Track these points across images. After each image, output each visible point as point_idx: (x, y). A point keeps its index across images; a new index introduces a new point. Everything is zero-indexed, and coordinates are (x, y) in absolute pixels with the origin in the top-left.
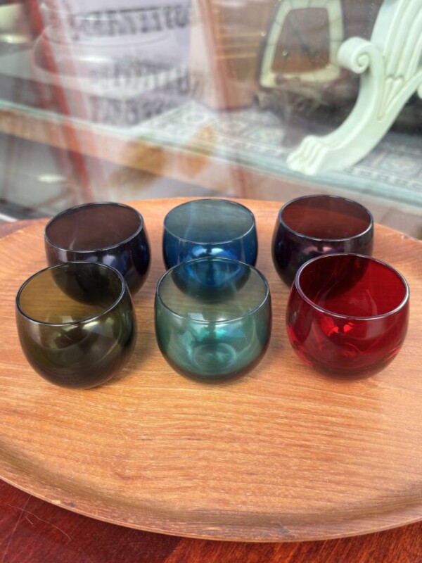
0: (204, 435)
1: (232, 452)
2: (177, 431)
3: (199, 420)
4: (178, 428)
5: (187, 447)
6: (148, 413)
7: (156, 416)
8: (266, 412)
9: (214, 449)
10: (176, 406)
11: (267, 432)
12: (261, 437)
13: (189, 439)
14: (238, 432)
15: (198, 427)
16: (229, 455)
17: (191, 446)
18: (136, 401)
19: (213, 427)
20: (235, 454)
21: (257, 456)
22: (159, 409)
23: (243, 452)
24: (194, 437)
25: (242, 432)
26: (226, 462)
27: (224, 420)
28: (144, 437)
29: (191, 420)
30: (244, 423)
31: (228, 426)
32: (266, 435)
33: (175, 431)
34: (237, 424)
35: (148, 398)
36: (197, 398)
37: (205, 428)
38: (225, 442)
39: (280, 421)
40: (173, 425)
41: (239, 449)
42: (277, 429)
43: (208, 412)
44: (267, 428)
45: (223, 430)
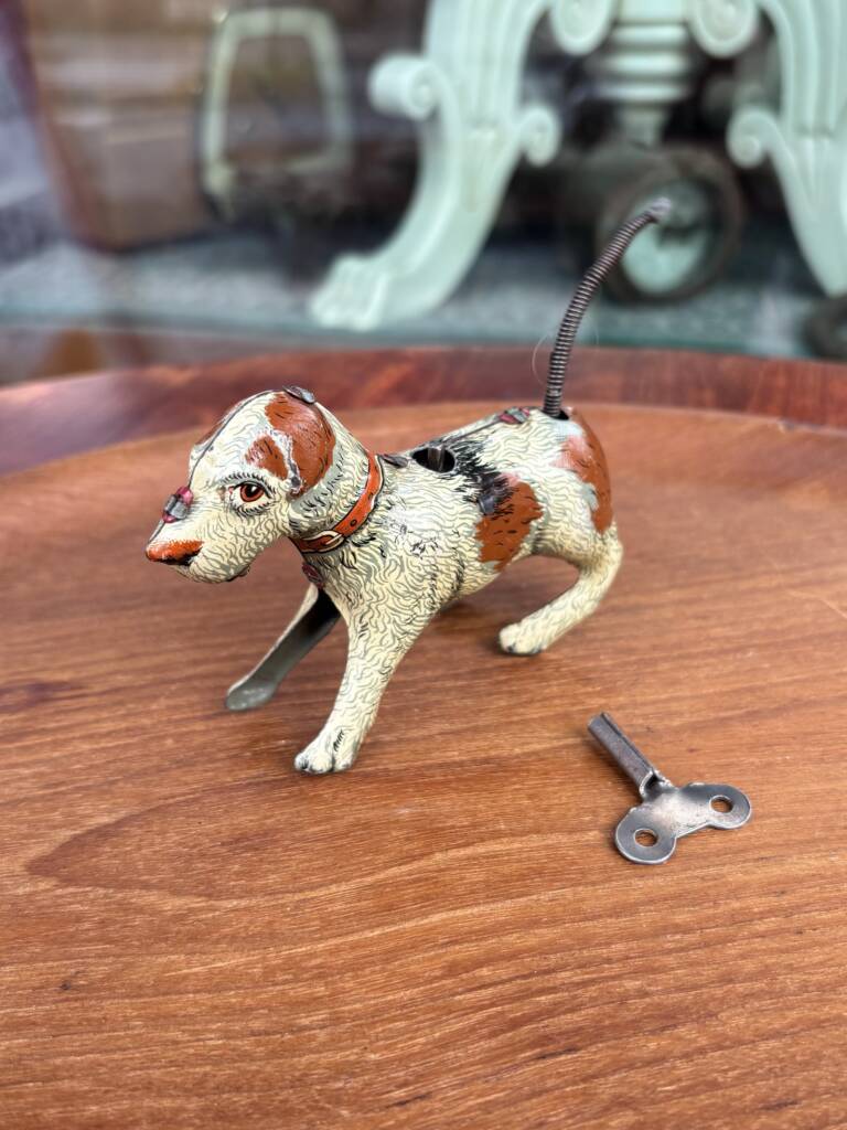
0: (578, 1031)
1: (687, 1056)
2: (493, 1043)
3: (542, 992)
4: (493, 1035)
5: (550, 1083)
6: (376, 1015)
7: (407, 1017)
8: (711, 912)
9: (631, 1066)
10: (452, 970)
11: (749, 966)
12: (740, 988)
13: (543, 1057)
14: (667, 991)
15: (551, 1012)
16: (684, 1069)
17: (560, 1075)
18: (320, 990)
19: (592, 999)
20: (699, 1060)
21: (763, 1046)
23: (721, 1048)
24: (551, 1048)
25: (679, 989)
26: (686, 1091)
27: (616, 968)
28: (400, 1094)
29: (512, 999)
30: (671, 960)
31: (631, 985)
32: (751, 978)
33: (484, 1044)
34: (654, 971)
35: (355, 968)
36: (498, 929)
37: (572, 1010)
38: (653, 1032)
39: (761, 927)
40: (473, 1029)
41: (703, 1041)
42: (771, 952)
43: (553, 959)
44: (743, 956)
45: (623, 1000)
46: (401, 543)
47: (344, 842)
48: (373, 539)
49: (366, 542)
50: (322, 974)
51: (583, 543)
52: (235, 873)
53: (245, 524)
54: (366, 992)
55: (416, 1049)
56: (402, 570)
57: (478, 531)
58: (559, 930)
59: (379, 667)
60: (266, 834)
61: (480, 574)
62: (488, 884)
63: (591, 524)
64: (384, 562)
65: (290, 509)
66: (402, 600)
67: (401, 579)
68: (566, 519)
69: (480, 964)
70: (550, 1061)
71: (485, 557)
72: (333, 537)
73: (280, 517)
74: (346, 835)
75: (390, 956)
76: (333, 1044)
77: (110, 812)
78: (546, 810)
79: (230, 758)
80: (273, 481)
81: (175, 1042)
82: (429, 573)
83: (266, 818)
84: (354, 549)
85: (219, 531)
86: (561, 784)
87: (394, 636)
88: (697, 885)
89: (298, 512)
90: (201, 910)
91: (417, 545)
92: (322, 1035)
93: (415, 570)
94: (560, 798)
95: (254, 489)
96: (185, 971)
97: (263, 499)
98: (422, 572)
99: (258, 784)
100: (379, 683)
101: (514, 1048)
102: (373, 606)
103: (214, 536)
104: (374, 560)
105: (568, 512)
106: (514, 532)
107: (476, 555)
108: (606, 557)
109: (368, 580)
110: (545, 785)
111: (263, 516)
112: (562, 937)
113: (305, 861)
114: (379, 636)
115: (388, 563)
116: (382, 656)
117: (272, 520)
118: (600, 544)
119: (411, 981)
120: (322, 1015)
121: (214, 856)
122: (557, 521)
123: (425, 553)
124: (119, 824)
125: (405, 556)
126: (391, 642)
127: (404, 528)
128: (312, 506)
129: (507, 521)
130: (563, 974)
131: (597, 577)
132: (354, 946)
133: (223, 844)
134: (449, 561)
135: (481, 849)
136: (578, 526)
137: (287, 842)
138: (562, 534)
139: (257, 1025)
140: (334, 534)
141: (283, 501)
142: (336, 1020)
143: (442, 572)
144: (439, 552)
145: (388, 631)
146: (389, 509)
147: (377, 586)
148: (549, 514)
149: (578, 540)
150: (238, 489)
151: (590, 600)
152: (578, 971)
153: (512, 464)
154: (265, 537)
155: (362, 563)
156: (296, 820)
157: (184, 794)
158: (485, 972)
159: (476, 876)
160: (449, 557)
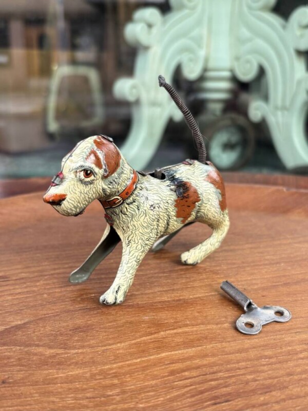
0: (229, 394)
1: (277, 402)
2: (193, 399)
3: (211, 380)
4: (193, 396)
6: (142, 390)
7: (154, 391)
8: (279, 351)
9: (254, 407)
10: (172, 373)
11: (299, 370)
13: (215, 404)
14: (265, 379)
15: (216, 387)
16: (277, 407)
18: (116, 381)
19: (233, 382)
20: (282, 404)
22: (153, 382)
23: (291, 399)
24: (218, 401)
25: (270, 378)
27: (242, 372)
29: (199, 383)
30: (265, 368)
31: (249, 377)
32: (301, 373)
34: (258, 372)
35: (130, 373)
36: (190, 358)
37: (226, 387)
38: (261, 394)
40: (183, 395)
41: (283, 397)
43: (215, 369)
44: (296, 366)
45: (247, 383)
46: (146, 204)
47: (122, 328)
48: (134, 202)
49: (131, 203)
50: (116, 376)
51: (216, 214)
52: (76, 340)
53: (84, 188)
54: (136, 382)
55: (159, 402)
56: (146, 216)
57: (175, 203)
58: (216, 358)
59: (135, 259)
60: (88, 326)
61: (176, 223)
62: (184, 343)
63: (219, 207)
64: (139, 212)
65: (103, 183)
66: (145, 229)
67: (145, 220)
68: (209, 203)
69: (184, 371)
70: (218, 405)
71: (178, 216)
72: (118, 199)
73: (98, 186)
74: (123, 326)
75: (144, 369)
76: (123, 401)
77: (21, 320)
78: (205, 317)
79: (71, 300)
80: (96, 170)
81: (53, 402)
82: (156, 218)
83: (88, 321)
84: (127, 206)
85: (74, 191)
86: (211, 308)
87: (142, 245)
88: (272, 341)
89: (106, 185)
90: (62, 354)
91: (152, 206)
92: (118, 398)
93: (151, 216)
94: (211, 313)
95: (89, 172)
96: (56, 376)
97: (92, 177)
98: (154, 218)
99: (84, 309)
100: (135, 266)
101: (202, 401)
102: (134, 232)
103: (72, 192)
104: (135, 211)
105: (210, 200)
106: (189, 206)
107: (174, 214)
108: (224, 223)
109: (132, 220)
110: (204, 309)
111: (92, 185)
112: (218, 361)
113: (106, 335)
114: (135, 245)
115: (140, 213)
116: (136, 254)
117: (95, 188)
118: (222, 216)
119: (155, 377)
120: (118, 390)
121: (66, 334)
122: (206, 204)
123: (155, 209)
124: (25, 324)
125: (147, 210)
126: (140, 248)
127: (147, 198)
128: (111, 183)
129: (187, 201)
130: (221, 374)
131: (220, 232)
132: (129, 365)
133: (70, 330)
134: (164, 214)
135: (180, 330)
136: (214, 207)
137: (97, 329)
138: (208, 210)
139: (88, 395)
140: (119, 198)
141: (100, 179)
142: (124, 392)
143: (162, 219)
144: (160, 210)
145: (139, 243)
146: (141, 190)
147: (135, 223)
148: (203, 201)
149: (214, 213)
150: (83, 172)
151: (217, 242)
152: (227, 373)
153: (188, 179)
154: (92, 195)
155: (130, 212)
156: (100, 321)
157: (52, 313)
158: (186, 374)
159: (178, 340)
160: (164, 213)
